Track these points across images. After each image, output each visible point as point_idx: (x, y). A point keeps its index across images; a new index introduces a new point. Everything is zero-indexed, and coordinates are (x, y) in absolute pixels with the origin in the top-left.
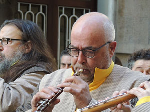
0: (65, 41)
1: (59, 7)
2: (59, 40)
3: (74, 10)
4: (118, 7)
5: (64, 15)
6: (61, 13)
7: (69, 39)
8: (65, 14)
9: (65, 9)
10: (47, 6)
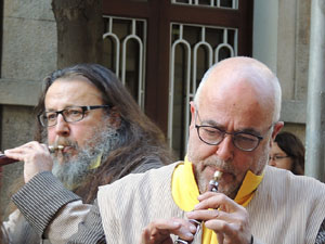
0: (184, 96)
1: (171, 24)
2: (171, 94)
3: (204, 30)
4: (298, 24)
5: (181, 40)
6: (176, 37)
7: (191, 92)
8: (184, 38)
9: (184, 27)
10: (145, 21)
